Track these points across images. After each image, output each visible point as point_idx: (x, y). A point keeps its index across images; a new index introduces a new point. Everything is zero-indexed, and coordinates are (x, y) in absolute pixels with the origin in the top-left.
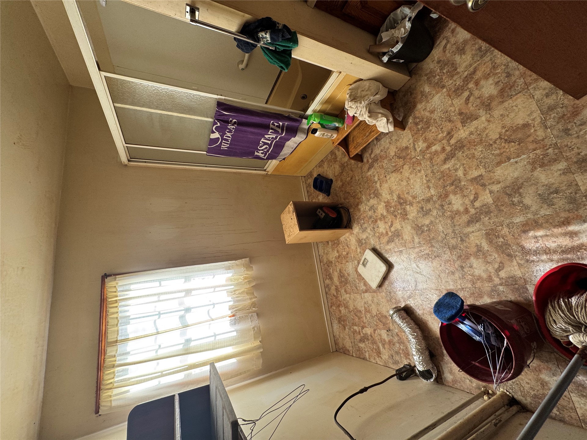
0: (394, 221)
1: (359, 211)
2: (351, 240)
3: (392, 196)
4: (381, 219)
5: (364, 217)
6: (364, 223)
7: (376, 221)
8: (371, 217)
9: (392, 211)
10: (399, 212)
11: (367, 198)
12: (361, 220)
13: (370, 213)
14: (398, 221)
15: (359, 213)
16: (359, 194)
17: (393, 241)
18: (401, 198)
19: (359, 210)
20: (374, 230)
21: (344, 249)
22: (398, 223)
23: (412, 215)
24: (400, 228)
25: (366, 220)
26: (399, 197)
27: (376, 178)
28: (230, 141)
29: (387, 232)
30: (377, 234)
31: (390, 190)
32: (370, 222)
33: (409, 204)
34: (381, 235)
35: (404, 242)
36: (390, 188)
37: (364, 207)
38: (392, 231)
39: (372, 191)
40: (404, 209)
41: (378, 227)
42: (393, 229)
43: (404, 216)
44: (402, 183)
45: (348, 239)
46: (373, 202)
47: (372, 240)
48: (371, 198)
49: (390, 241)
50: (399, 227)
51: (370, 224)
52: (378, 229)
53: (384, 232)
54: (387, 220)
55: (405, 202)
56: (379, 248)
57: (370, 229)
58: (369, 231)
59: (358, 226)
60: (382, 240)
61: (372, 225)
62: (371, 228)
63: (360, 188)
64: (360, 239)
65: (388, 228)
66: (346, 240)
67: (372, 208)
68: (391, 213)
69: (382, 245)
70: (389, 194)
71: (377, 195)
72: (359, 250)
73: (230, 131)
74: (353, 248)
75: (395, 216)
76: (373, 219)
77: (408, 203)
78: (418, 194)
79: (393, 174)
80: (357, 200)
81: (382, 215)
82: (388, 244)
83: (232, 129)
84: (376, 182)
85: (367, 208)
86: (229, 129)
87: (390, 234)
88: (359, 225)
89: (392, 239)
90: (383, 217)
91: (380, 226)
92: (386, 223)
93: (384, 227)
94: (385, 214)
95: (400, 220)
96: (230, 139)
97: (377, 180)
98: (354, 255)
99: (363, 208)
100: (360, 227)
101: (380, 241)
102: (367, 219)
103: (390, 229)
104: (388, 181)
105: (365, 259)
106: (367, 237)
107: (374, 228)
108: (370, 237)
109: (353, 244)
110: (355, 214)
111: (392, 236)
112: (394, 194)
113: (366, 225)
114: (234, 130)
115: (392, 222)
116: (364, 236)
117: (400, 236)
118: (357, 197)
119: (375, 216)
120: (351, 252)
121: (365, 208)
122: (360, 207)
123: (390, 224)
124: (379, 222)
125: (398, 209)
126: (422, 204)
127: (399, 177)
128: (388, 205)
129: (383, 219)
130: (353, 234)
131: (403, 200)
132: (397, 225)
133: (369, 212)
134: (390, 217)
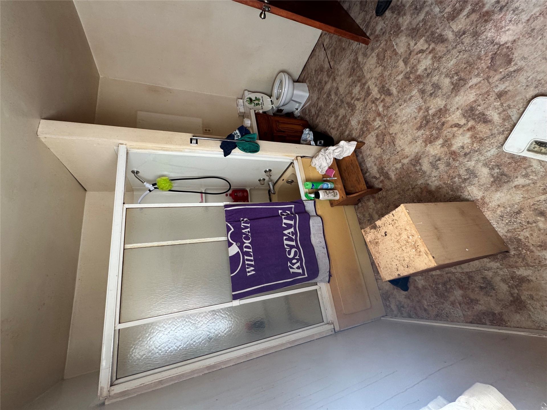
0: (450, 123)
1: (440, 188)
2: (499, 203)
3: (418, 137)
4: (450, 146)
5: (449, 176)
6: (459, 175)
7: (453, 153)
8: (448, 165)
9: (437, 131)
10: (437, 121)
11: (421, 175)
12: (454, 183)
13: (442, 166)
14: (449, 119)
15: (443, 188)
16: (416, 191)
17: (484, 114)
18: (421, 124)
19: (438, 188)
20: (468, 154)
21: (528, 223)
22: (453, 116)
23: (439, 103)
24: (460, 111)
25: (453, 172)
26: (419, 128)
27: (399, 166)
28: (252, 254)
29: (468, 130)
30: (475, 145)
31: (411, 142)
32: (457, 165)
33: (428, 112)
34: (475, 137)
35: (480, 96)
36: (409, 143)
37: (434, 179)
38: (466, 122)
39: (413, 169)
40: (434, 115)
41: (463, 147)
42: (463, 122)
43: (442, 112)
44: (405, 129)
45: (498, 212)
46: (426, 166)
47: (489, 154)
48: (421, 169)
49: (484, 118)
50: (458, 113)
51: (460, 164)
52: (465, 147)
53: (469, 134)
54: (450, 136)
55: (425, 117)
56: (503, 134)
57: (468, 161)
58: (472, 163)
59: (465, 187)
60: (485, 133)
61: (461, 159)
62: (466, 160)
63: (408, 190)
64: (492, 179)
65: (461, 130)
66: (502, 216)
67: (434, 166)
68: (439, 132)
69: (495, 131)
70: (416, 142)
71: (417, 160)
72: (520, 181)
73: (247, 238)
74: (518, 197)
75: (443, 124)
76: (451, 160)
77: (426, 113)
78: (416, 107)
79: (396, 143)
80: (424, 193)
81: (443, 146)
82: (490, 121)
83: (247, 233)
84: (403, 165)
85: (435, 173)
86: (244, 234)
87: (471, 123)
88: (463, 185)
89: (479, 117)
90: (447, 143)
91: (461, 144)
92: (454, 136)
93: (461, 137)
94: (441, 141)
95: (448, 116)
96: (251, 250)
97: (400, 164)
98: (538, 194)
99: (435, 181)
100: (466, 184)
101: (488, 137)
102: (451, 172)
103: (462, 126)
104: (402, 147)
105: (529, 150)
106: (485, 165)
107: (466, 155)
108: (483, 158)
109: (509, 196)
110: (445, 196)
111: (474, 119)
112: (417, 135)
113: (462, 172)
114: (250, 234)
115: (451, 127)
116: (484, 172)
117: (472, 107)
118: (419, 195)
119: (445, 157)
120: (531, 202)
121: (435, 177)
122: (433, 188)
123: (455, 129)
124: (454, 148)
125: (434, 123)
126: (426, 96)
127: (399, 135)
128: (430, 141)
129: (449, 142)
130: (483, 198)
131: (422, 122)
132: (456, 117)
133: (440, 170)
134: (446, 132)
